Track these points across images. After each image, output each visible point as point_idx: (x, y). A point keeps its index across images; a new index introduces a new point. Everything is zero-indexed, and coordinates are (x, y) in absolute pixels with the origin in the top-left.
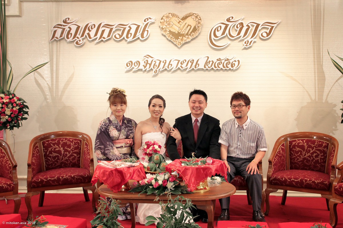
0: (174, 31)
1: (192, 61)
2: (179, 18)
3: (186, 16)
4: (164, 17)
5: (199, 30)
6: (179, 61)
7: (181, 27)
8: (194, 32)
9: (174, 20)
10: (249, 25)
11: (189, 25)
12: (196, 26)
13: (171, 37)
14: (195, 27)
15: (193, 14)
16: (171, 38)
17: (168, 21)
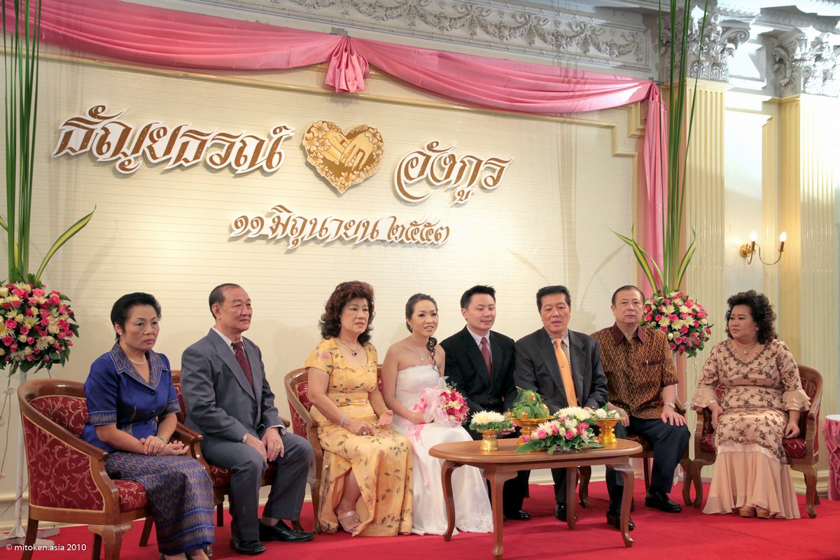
0: (332, 159)
1: (366, 224)
2: (341, 133)
3: (355, 131)
4: (313, 128)
5: (378, 162)
6: (342, 222)
7: (346, 152)
8: (370, 166)
9: (333, 137)
10: (465, 160)
11: (360, 150)
12: (374, 153)
13: (327, 172)
14: (371, 155)
15: (369, 128)
16: (326, 175)
17: (320, 137)
